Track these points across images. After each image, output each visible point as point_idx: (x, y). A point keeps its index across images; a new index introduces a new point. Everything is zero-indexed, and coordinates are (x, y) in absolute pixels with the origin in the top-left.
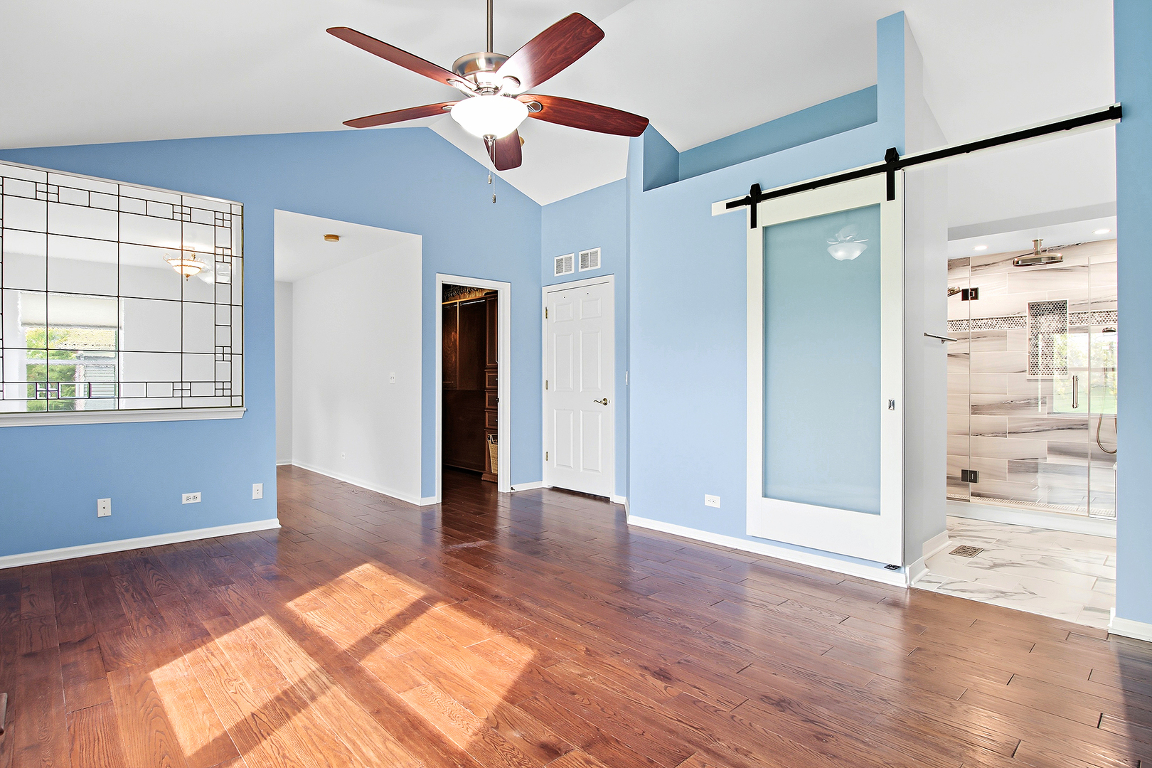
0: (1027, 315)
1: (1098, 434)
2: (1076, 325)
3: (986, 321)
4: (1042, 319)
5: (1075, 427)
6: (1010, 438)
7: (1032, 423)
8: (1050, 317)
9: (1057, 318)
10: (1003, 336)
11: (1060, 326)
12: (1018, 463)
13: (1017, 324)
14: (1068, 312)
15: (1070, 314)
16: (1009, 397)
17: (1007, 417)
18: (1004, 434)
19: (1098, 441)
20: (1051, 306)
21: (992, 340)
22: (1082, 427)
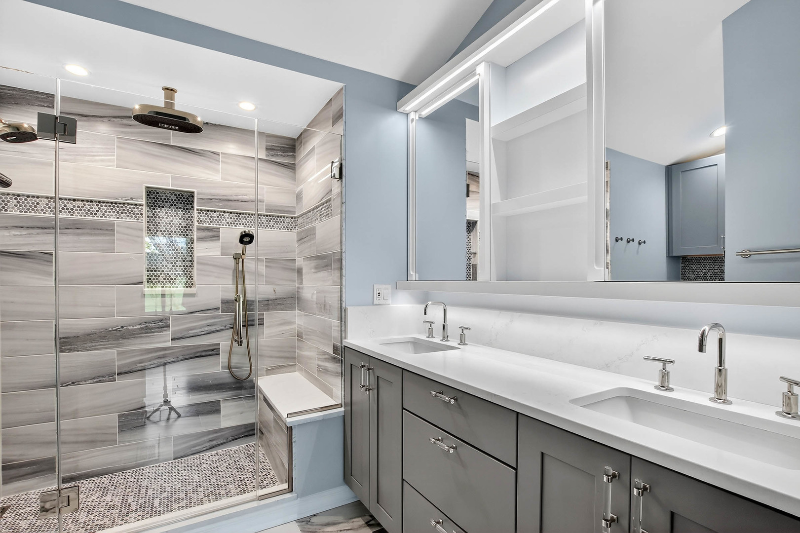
0: (144, 202)
1: (229, 360)
2: (204, 225)
3: (80, 204)
4: (162, 213)
5: (204, 354)
6: (121, 382)
7: (150, 356)
8: (172, 212)
9: (180, 213)
10: (107, 229)
11: (184, 224)
12: (135, 414)
13: (130, 213)
14: (196, 207)
15: (198, 210)
16: (117, 320)
17: (115, 351)
18: (110, 377)
19: (229, 367)
20: (173, 197)
21: (91, 235)
22: (211, 353)
